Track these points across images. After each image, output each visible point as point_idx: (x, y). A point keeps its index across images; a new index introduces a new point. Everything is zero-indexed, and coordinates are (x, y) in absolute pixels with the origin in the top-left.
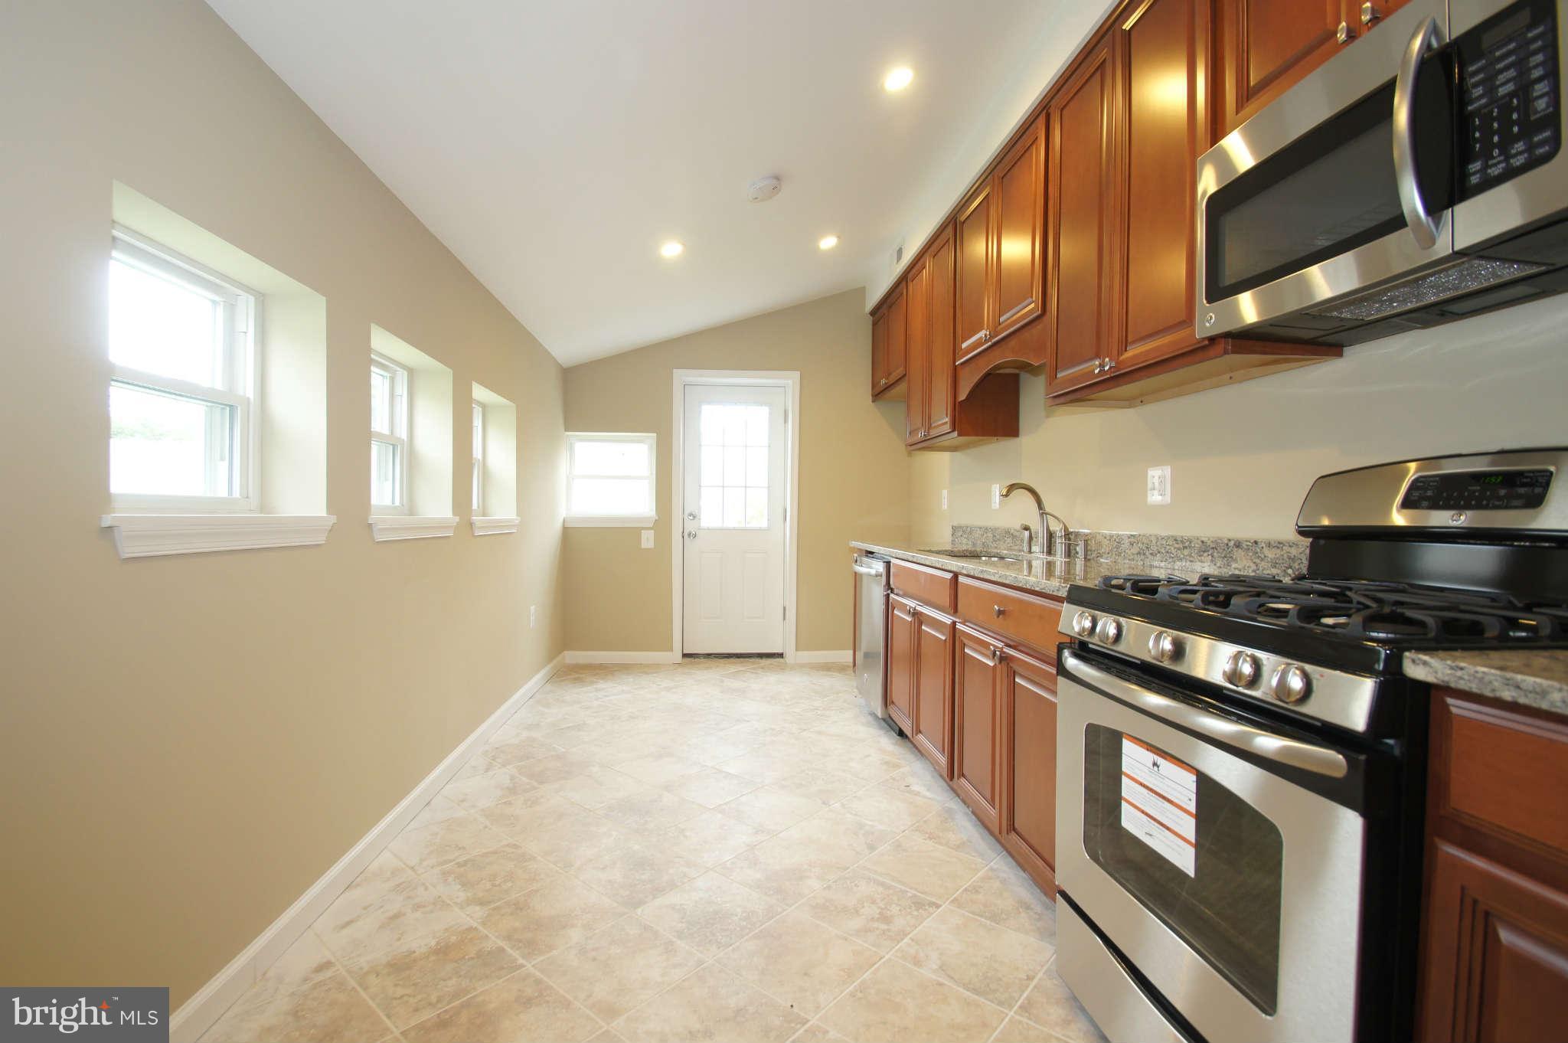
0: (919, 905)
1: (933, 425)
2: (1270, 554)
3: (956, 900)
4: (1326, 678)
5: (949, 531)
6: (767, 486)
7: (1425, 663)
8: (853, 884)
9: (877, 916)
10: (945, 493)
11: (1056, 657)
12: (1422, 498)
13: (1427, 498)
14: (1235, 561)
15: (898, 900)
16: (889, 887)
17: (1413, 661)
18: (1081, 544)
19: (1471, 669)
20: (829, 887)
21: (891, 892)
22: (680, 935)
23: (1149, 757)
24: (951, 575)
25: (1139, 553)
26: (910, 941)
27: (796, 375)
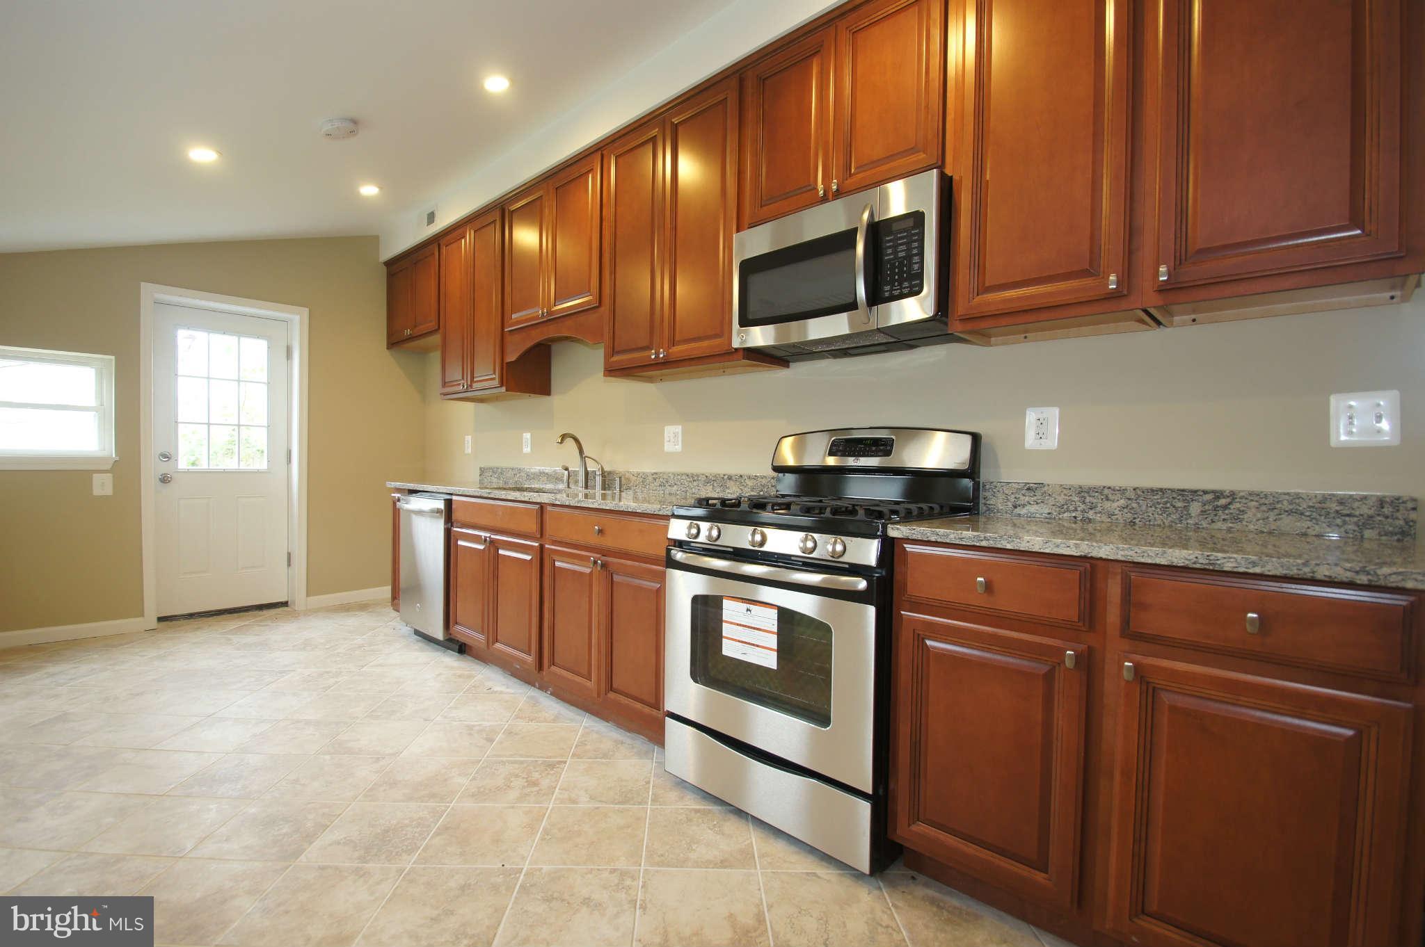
0: (552, 766)
1: (475, 380)
2: (750, 483)
3: (574, 755)
4: (852, 542)
5: (478, 472)
6: (267, 425)
7: (898, 529)
8: (493, 770)
9: (526, 784)
10: (469, 438)
11: (665, 555)
12: (838, 451)
13: (840, 451)
14: (728, 488)
15: (535, 768)
16: (522, 763)
17: (892, 529)
18: (618, 479)
19: (918, 529)
20: (474, 779)
21: (525, 765)
22: (363, 859)
23: (743, 606)
24: (538, 506)
25: (660, 485)
26: (561, 791)
27: (306, 311)
